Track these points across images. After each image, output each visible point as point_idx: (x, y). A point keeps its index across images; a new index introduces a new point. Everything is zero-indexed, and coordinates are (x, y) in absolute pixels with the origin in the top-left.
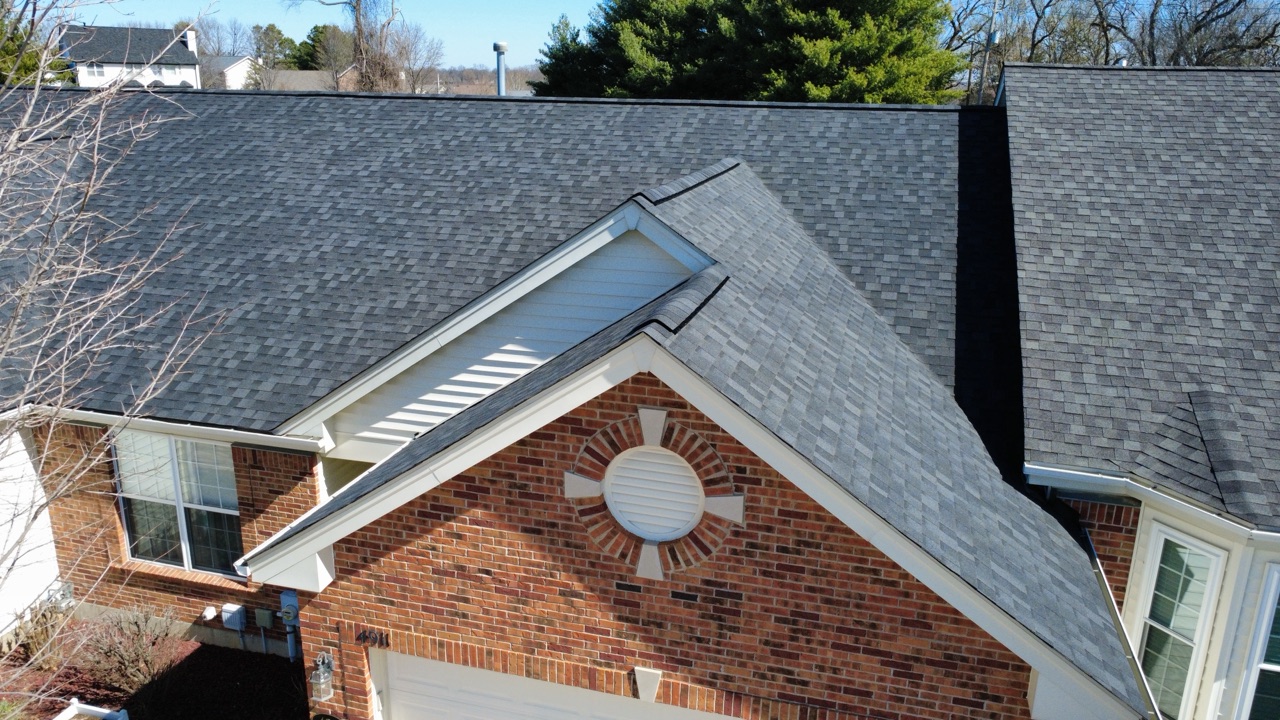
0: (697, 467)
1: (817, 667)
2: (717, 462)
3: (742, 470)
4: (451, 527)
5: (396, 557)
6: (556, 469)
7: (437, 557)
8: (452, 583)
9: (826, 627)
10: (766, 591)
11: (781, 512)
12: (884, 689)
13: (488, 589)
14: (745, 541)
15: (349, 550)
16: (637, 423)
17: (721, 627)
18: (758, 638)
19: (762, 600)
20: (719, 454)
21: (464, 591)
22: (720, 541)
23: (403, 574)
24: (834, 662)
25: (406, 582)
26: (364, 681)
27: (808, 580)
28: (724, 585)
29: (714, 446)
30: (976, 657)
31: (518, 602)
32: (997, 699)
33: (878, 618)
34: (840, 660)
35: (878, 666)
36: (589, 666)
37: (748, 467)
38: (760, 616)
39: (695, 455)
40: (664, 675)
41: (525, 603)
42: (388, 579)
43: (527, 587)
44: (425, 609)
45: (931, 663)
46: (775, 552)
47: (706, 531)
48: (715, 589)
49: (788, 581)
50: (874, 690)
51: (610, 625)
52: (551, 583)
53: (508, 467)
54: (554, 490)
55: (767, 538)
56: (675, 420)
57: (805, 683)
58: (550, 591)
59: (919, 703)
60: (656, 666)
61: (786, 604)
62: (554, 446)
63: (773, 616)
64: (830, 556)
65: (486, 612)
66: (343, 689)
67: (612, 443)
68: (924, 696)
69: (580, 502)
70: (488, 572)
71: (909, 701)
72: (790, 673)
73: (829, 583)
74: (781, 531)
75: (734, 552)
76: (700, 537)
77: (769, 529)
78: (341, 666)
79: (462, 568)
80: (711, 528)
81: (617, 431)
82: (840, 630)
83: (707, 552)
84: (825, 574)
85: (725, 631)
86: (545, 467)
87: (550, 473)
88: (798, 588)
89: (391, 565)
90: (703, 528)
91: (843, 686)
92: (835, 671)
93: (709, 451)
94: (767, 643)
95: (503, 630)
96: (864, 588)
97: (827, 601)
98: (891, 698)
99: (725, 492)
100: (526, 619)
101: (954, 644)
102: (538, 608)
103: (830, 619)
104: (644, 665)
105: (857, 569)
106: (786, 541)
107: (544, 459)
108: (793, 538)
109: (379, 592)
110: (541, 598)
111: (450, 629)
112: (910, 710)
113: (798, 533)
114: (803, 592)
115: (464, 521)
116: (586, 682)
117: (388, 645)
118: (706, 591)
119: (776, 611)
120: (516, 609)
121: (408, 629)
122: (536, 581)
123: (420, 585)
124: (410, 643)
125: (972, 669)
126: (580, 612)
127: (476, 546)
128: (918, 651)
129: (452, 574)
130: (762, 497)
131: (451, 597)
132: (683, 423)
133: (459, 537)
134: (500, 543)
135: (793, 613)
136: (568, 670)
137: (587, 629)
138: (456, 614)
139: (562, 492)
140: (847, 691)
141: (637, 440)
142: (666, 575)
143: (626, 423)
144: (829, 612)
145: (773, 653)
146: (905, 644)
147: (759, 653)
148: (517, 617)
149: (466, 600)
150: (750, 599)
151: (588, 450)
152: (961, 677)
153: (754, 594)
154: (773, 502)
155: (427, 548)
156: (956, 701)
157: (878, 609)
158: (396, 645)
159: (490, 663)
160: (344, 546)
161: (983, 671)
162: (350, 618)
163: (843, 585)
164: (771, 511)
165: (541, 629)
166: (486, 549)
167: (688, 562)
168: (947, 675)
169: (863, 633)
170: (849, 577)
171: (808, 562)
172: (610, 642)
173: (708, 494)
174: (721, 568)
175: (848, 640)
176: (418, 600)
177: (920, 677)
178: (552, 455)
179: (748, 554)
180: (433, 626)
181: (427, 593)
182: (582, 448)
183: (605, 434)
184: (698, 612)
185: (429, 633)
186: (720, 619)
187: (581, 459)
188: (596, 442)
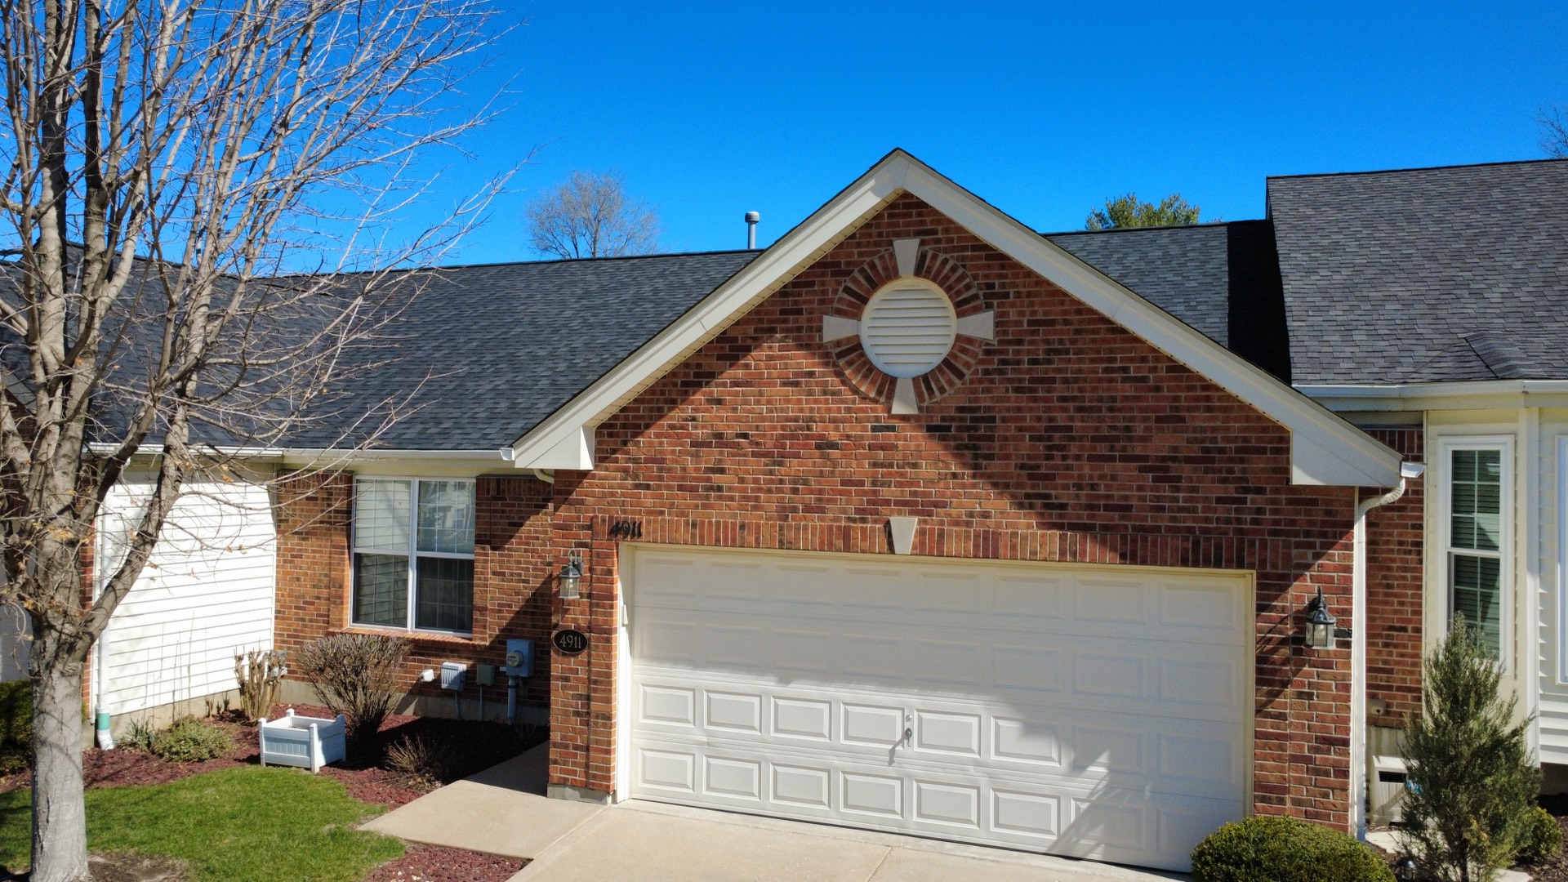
0: (948, 290)
1: (1074, 485)
2: (967, 280)
3: (990, 286)
4: (712, 393)
5: (657, 436)
6: (815, 316)
7: (696, 428)
8: (709, 454)
9: (1081, 438)
10: (1019, 409)
11: (1030, 323)
12: (1143, 499)
13: (745, 455)
14: (996, 358)
15: (610, 435)
16: (892, 256)
17: (976, 457)
18: (1013, 463)
19: (1017, 419)
20: (969, 273)
21: (720, 461)
22: (972, 361)
23: (661, 452)
24: (1091, 477)
25: (662, 461)
26: (612, 582)
27: (1060, 390)
28: (978, 409)
29: (964, 266)
30: (1233, 446)
31: (774, 464)
32: (1260, 491)
33: (1132, 419)
34: (1096, 473)
35: (1136, 473)
36: (843, 524)
37: (997, 282)
38: (1014, 438)
39: (947, 277)
40: (920, 522)
41: (780, 464)
42: (647, 461)
43: (783, 446)
44: (681, 488)
45: (1188, 460)
46: (1026, 366)
47: (959, 354)
48: (969, 415)
49: (1041, 394)
50: (1134, 503)
51: (866, 474)
52: (807, 437)
53: (770, 321)
54: (811, 338)
55: (1017, 352)
56: (926, 248)
57: (1063, 506)
58: (806, 446)
59: (1181, 510)
60: (913, 513)
61: (1039, 419)
62: (815, 293)
63: (1027, 435)
64: (1080, 361)
65: (742, 480)
66: (590, 596)
67: (868, 279)
68: (1186, 500)
69: (838, 343)
70: (745, 436)
71: (1171, 509)
72: (1048, 496)
73: (1081, 390)
74: (1031, 343)
75: (987, 372)
76: (953, 361)
77: (1020, 342)
78: (591, 570)
79: (719, 436)
80: (963, 351)
81: (873, 266)
82: (1095, 439)
83: (960, 375)
84: (1076, 380)
85: (980, 461)
86: (805, 316)
87: (809, 320)
88: (1050, 400)
89: (651, 444)
90: (955, 351)
91: (1102, 502)
92: (1093, 487)
93: (960, 271)
94: (1022, 467)
95: (757, 499)
96: (1116, 390)
97: (1080, 410)
98: (1152, 509)
99: (976, 310)
100: (781, 482)
101: (1209, 435)
102: (794, 467)
103: (1084, 429)
104: (900, 513)
105: (1106, 370)
106: (1036, 352)
107: (804, 307)
108: (1042, 347)
109: (636, 477)
110: (797, 456)
111: (705, 507)
112: (1174, 519)
113: (1048, 342)
114: (1057, 404)
115: (724, 385)
116: (840, 543)
117: (640, 535)
118: (962, 419)
119: (1029, 429)
120: (771, 473)
121: (662, 513)
122: (792, 437)
123: (677, 462)
124: (663, 529)
125: (1231, 460)
126: (835, 465)
127: (735, 410)
128: (1175, 449)
129: (709, 445)
130: (1011, 310)
131: (708, 470)
132: (934, 249)
133: (719, 402)
134: (758, 402)
135: (1048, 429)
136: (822, 532)
137: (843, 483)
138: (711, 488)
139: (821, 338)
140: (1107, 508)
141: (892, 274)
142: (920, 409)
143: (882, 258)
144: (1083, 421)
145: (1031, 477)
146: (1160, 444)
147: (1015, 480)
148: (772, 482)
149: (722, 471)
150: (1004, 420)
151: (847, 290)
152: (1220, 471)
153: (1007, 415)
154: (1021, 314)
155: (687, 420)
156: (1219, 500)
157: (1131, 409)
158: (648, 534)
159: (743, 538)
160: (605, 431)
161: (1242, 461)
162: (604, 511)
163: (1095, 389)
164: (1020, 323)
165: (795, 491)
166: (744, 411)
167: (942, 390)
168: (1206, 471)
169: (1117, 439)
170: (1100, 380)
171: (1059, 371)
172: (865, 493)
173: (960, 315)
174: (975, 391)
175: (1102, 449)
176: (674, 479)
177: (1179, 479)
178: (812, 302)
179: (1001, 372)
180: (688, 506)
181: (684, 469)
182: (841, 289)
183: (862, 271)
184: (952, 443)
185: (683, 514)
186: (975, 447)
187: (840, 300)
188: (855, 280)
